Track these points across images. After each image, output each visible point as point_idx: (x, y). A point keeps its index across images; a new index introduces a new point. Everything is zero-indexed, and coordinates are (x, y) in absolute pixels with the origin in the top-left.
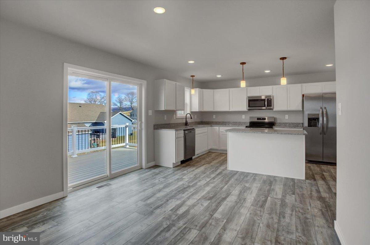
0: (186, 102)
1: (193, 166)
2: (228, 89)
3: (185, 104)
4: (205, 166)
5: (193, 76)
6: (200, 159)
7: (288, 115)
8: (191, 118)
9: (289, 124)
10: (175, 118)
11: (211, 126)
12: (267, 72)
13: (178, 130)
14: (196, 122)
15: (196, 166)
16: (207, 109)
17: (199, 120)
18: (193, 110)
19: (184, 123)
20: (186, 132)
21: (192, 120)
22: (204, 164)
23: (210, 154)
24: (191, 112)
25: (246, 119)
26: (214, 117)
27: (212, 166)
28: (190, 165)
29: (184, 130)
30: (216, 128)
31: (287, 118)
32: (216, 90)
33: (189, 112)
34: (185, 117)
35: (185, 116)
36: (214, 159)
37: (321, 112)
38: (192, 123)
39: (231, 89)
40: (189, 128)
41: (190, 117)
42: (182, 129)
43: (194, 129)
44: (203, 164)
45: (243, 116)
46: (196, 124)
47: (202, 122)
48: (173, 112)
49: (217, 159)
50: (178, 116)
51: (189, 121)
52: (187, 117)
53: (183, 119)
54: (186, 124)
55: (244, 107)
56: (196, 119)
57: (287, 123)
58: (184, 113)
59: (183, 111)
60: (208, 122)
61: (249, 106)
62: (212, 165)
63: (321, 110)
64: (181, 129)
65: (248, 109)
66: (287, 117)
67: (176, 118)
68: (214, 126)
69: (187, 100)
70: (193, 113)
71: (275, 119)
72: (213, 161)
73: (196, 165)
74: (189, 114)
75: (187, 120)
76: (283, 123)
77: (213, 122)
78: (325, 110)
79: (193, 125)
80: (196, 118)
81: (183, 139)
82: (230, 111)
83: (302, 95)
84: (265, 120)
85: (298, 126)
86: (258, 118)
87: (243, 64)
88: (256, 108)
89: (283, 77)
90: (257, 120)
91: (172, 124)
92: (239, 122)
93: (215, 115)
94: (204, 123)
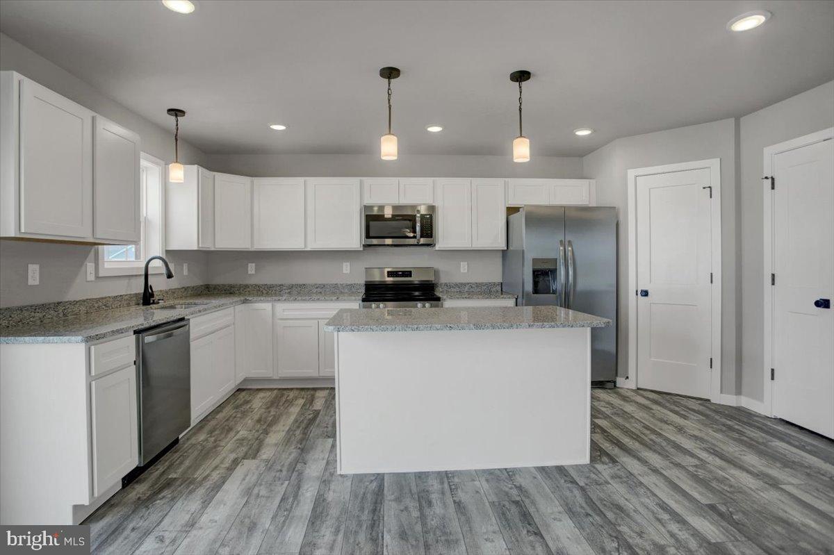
0: (143, 212)
1: (189, 483)
2: (301, 180)
3: (142, 219)
4: (240, 471)
5: (176, 112)
6: (211, 432)
7: (466, 263)
8: (170, 276)
9: (471, 285)
10: (91, 277)
11: (245, 301)
12: (435, 129)
13: (104, 336)
14: (186, 289)
15: (201, 484)
16: (226, 241)
17: (197, 282)
18: (174, 246)
20: (149, 339)
21: (174, 284)
22: (236, 463)
23: (247, 402)
24: (168, 252)
25: (354, 274)
26: (251, 268)
27: (270, 464)
28: (169, 484)
29: (135, 332)
30: (264, 307)
31: (463, 272)
32: (258, 181)
33: (157, 250)
34: (143, 273)
35: (143, 265)
36: (266, 425)
37: (562, 253)
38: (172, 293)
39: (312, 181)
40: (159, 315)
41: (164, 271)
42: (127, 330)
43: (182, 319)
44: (227, 464)
45: (346, 267)
46: (186, 297)
47: (207, 287)
48: (84, 249)
49: (275, 421)
50: (107, 266)
51: (159, 284)
52: (150, 272)
53: (133, 281)
54: (147, 298)
55: (353, 238)
56: (185, 276)
57: (465, 285)
58: (137, 256)
59: (132, 248)
60: (231, 286)
61: (368, 236)
62: (268, 461)
63: (561, 248)
64: (120, 331)
65: (363, 245)
66: (464, 267)
67: (97, 277)
68: (256, 302)
69: (151, 205)
70: (173, 256)
71: (436, 272)
72: (266, 432)
73: (199, 475)
74: (160, 258)
75: (150, 283)
77: (247, 286)
78: (570, 248)
79: (177, 302)
80: (185, 272)
81: (131, 373)
82: (309, 249)
83: (507, 208)
84: (411, 276)
85: (490, 292)
86: (390, 270)
87: (390, 73)
88: (388, 241)
89: (521, 136)
90: (388, 277)
91: (77, 302)
92: (332, 285)
93: (254, 264)
94: (214, 289)
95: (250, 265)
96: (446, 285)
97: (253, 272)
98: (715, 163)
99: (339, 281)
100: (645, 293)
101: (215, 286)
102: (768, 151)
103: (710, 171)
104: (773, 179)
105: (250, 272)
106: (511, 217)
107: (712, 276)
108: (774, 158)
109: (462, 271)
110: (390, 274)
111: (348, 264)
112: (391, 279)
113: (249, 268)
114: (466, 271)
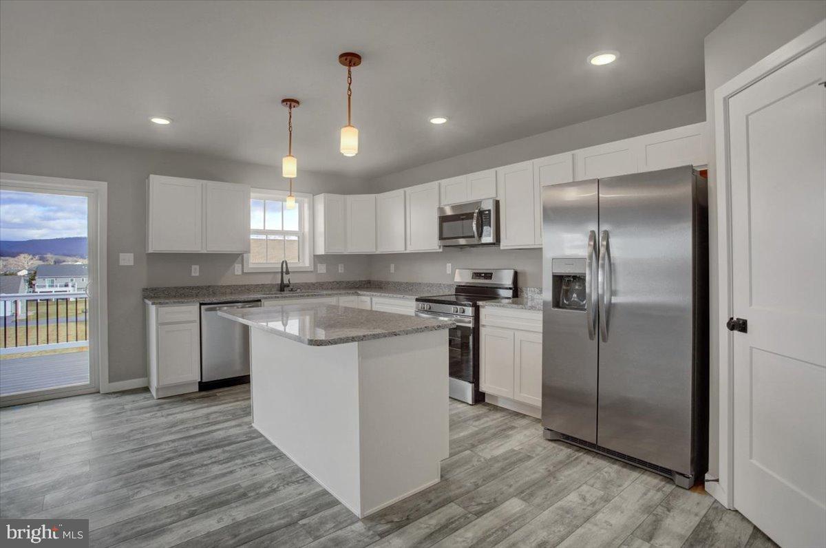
10: (238, 272)
19: (278, 284)
24: (315, 256)
32: (380, 197)
34: (280, 271)
37: (589, 249)
39: (408, 190)
54: (282, 287)
60: (381, 283)
63: (591, 242)
78: (604, 242)
84: (491, 279)
90: (473, 278)
91: (224, 286)
97: (393, 272)
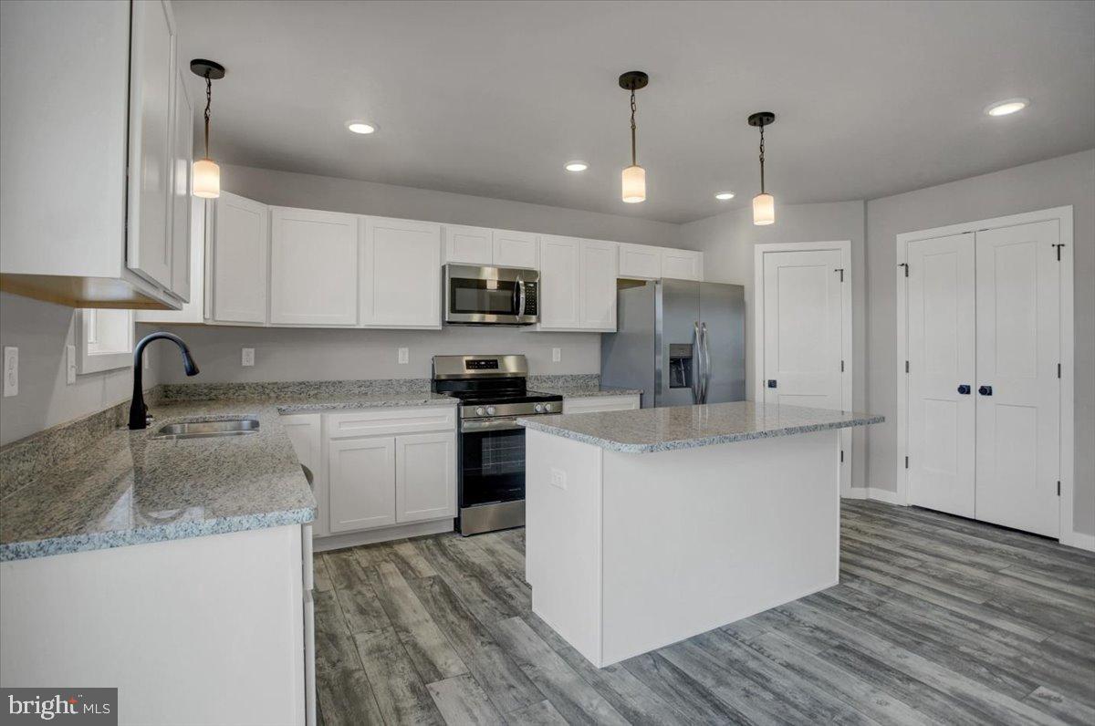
2: (352, 218)
7: (559, 350)
9: (565, 378)
25: (412, 364)
26: (248, 356)
37: (698, 337)
39: (369, 221)
45: (403, 355)
53: (112, 381)
54: (141, 413)
55: (426, 309)
57: (559, 378)
60: (212, 387)
61: (454, 310)
65: (446, 318)
66: (556, 354)
67: (78, 375)
68: (294, 412)
76: (549, 378)
77: (241, 387)
82: (362, 326)
83: (618, 279)
84: (497, 367)
85: (588, 386)
86: (471, 358)
87: (634, 80)
88: (476, 318)
89: (763, 193)
90: (468, 368)
92: (383, 381)
93: (252, 350)
94: (178, 392)
95: (245, 351)
96: (536, 378)
97: (252, 363)
98: (845, 246)
99: (395, 376)
100: (772, 384)
101: (181, 388)
102: (902, 239)
103: (841, 252)
104: (907, 265)
105: (245, 363)
106: (623, 291)
107: (842, 365)
108: (907, 245)
109: (554, 360)
110: (470, 364)
111: (407, 349)
112: (472, 371)
113: (244, 357)
114: (559, 360)
